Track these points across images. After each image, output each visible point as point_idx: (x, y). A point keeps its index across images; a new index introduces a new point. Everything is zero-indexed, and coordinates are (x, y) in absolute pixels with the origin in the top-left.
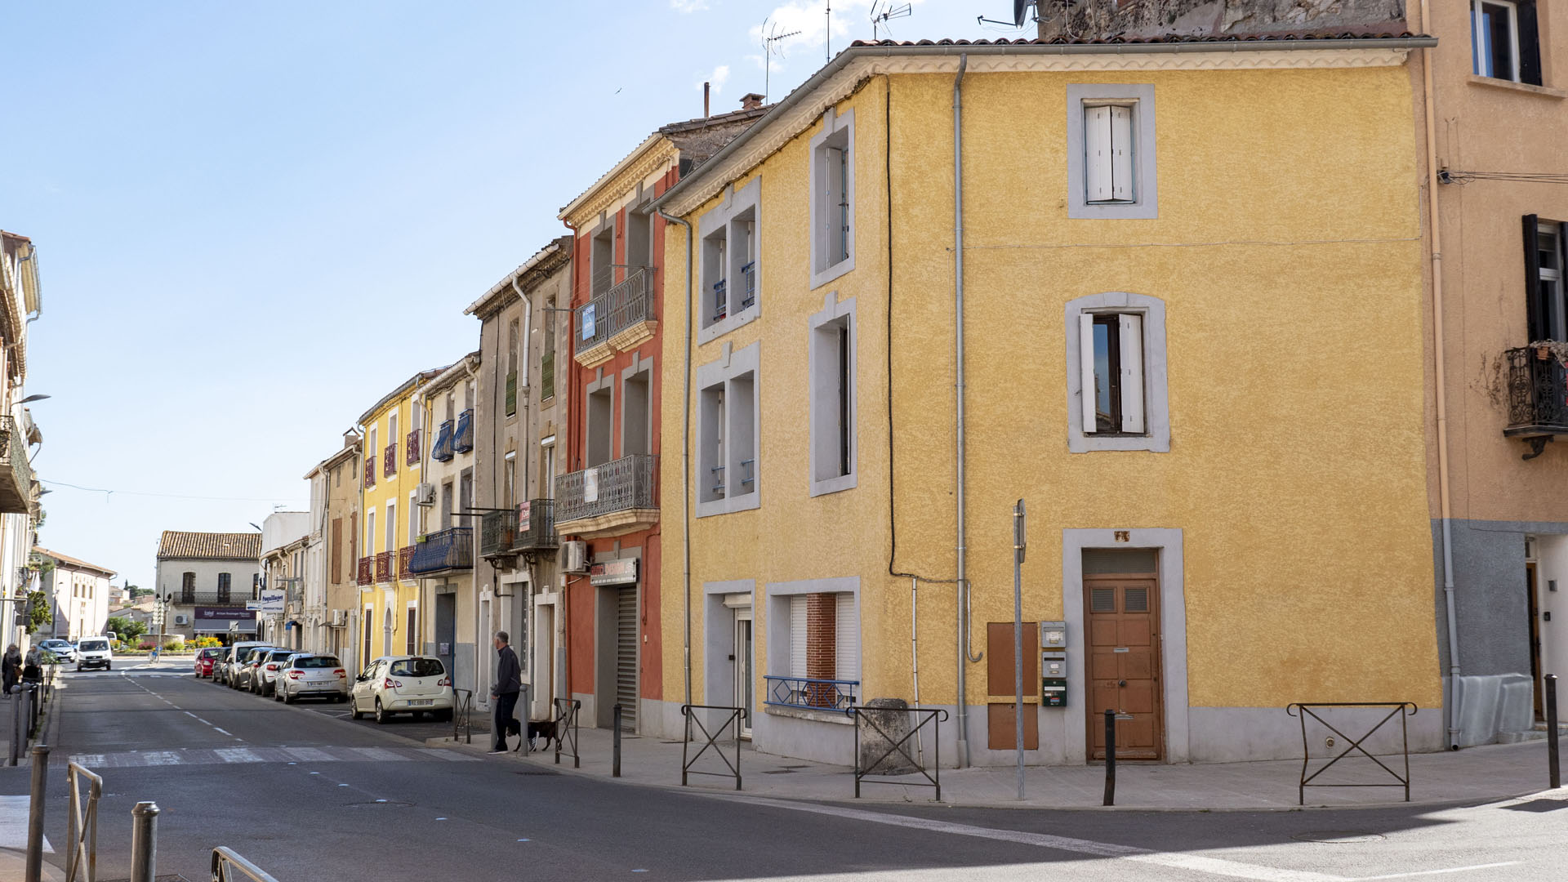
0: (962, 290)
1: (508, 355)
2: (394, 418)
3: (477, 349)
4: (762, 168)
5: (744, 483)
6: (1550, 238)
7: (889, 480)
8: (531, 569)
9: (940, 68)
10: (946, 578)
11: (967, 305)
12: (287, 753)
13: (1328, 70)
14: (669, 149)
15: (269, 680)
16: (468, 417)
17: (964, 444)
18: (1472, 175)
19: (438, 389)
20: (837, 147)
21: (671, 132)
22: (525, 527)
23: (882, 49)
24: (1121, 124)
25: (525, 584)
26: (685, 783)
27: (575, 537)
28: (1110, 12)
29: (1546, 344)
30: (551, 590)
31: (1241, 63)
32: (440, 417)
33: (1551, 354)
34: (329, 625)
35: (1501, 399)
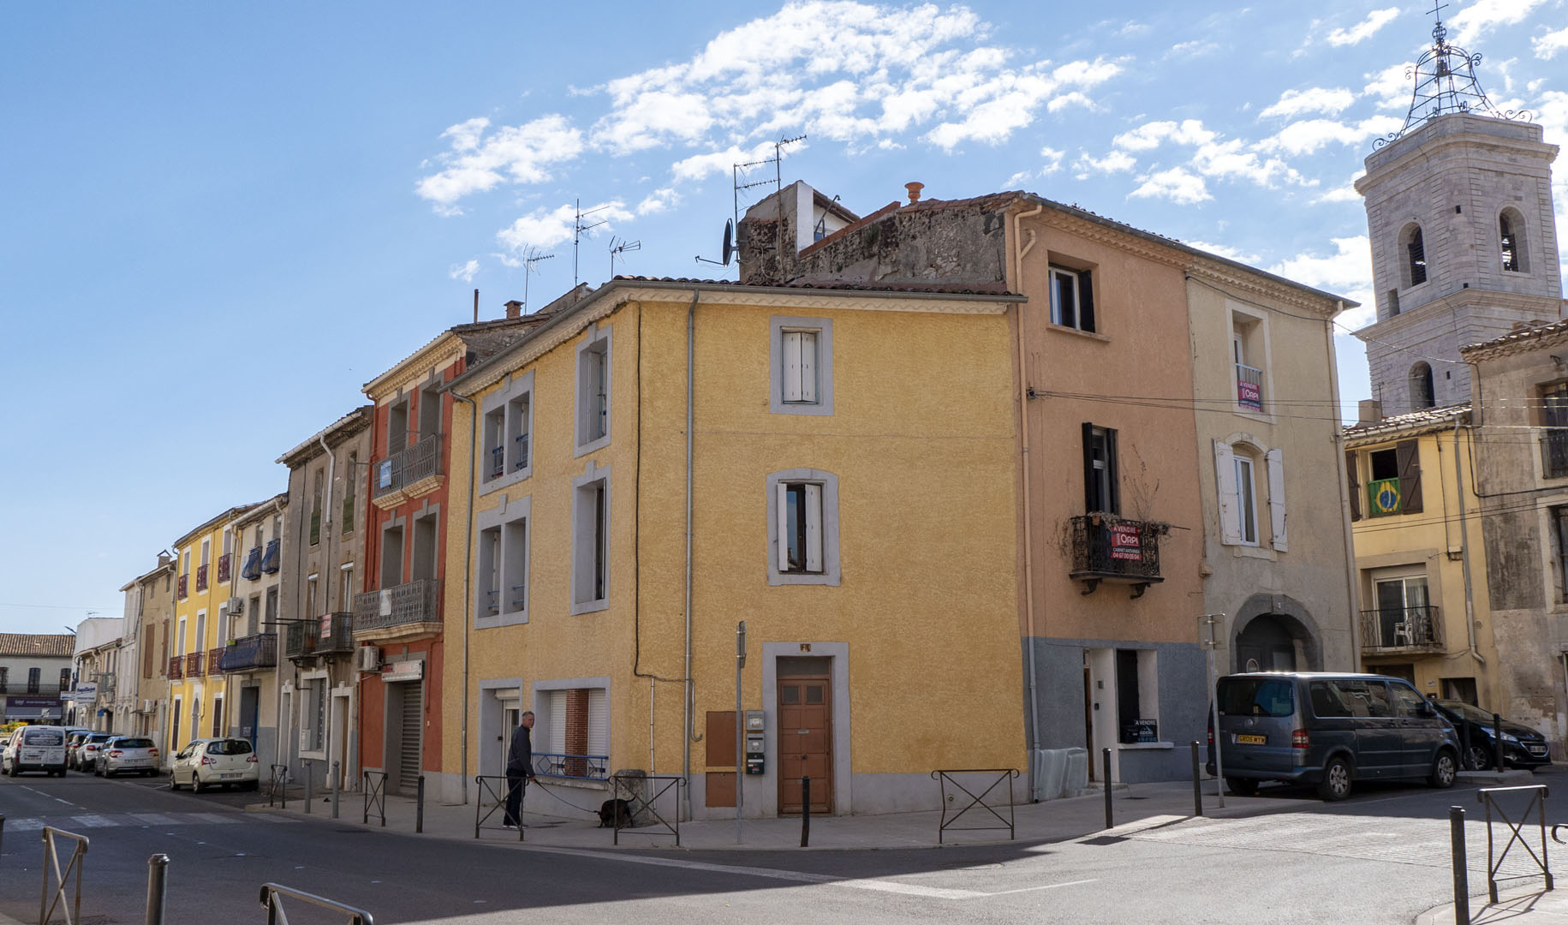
0: (692, 463)
1: (313, 497)
2: (207, 543)
3: (286, 492)
4: (535, 363)
5: (514, 604)
6: (1100, 439)
7: (635, 604)
8: (329, 668)
9: (678, 298)
10: (676, 678)
11: (695, 474)
12: (137, 819)
13: (954, 314)
14: (458, 343)
15: (88, 759)
16: (274, 546)
17: (691, 578)
18: (1050, 394)
19: (248, 522)
20: (598, 352)
21: (459, 331)
22: (326, 634)
23: (637, 283)
24: (809, 346)
25: (322, 680)
26: (477, 836)
27: (370, 643)
28: (794, 260)
29: (1098, 514)
30: (347, 685)
31: (893, 307)
32: (249, 543)
33: (1102, 521)
34: (140, 713)
35: (1068, 552)
